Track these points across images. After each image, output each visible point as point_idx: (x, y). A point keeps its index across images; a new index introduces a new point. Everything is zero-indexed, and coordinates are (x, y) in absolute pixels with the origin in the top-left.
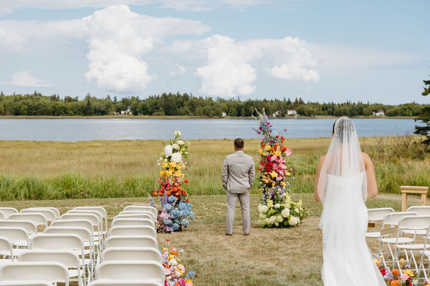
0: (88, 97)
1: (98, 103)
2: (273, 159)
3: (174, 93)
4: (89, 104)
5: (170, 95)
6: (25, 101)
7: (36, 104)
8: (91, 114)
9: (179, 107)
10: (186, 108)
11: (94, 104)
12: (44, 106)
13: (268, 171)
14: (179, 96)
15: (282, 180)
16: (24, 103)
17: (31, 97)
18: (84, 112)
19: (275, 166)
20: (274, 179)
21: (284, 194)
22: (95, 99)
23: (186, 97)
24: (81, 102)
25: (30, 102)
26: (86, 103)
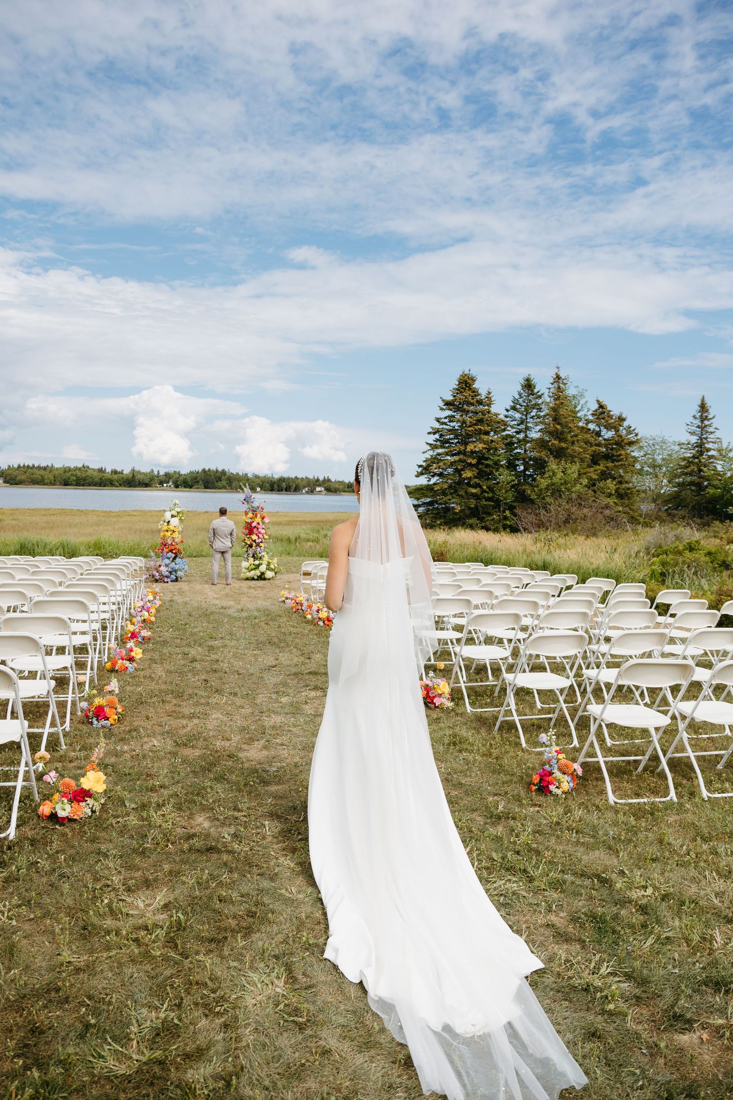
0: (133, 470)
1: (142, 476)
2: (254, 525)
3: (213, 468)
4: (133, 476)
5: (209, 470)
6: (74, 473)
7: (84, 475)
8: (135, 486)
9: (217, 482)
10: (224, 483)
11: (138, 477)
12: (91, 478)
13: (250, 534)
14: (217, 471)
15: (261, 542)
16: (72, 475)
17: (80, 469)
18: (129, 483)
19: (255, 530)
20: (255, 541)
21: (263, 554)
22: (139, 472)
23: (224, 472)
24: (126, 475)
25: (79, 474)
26: (131, 476)
